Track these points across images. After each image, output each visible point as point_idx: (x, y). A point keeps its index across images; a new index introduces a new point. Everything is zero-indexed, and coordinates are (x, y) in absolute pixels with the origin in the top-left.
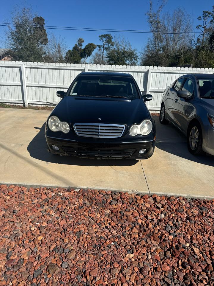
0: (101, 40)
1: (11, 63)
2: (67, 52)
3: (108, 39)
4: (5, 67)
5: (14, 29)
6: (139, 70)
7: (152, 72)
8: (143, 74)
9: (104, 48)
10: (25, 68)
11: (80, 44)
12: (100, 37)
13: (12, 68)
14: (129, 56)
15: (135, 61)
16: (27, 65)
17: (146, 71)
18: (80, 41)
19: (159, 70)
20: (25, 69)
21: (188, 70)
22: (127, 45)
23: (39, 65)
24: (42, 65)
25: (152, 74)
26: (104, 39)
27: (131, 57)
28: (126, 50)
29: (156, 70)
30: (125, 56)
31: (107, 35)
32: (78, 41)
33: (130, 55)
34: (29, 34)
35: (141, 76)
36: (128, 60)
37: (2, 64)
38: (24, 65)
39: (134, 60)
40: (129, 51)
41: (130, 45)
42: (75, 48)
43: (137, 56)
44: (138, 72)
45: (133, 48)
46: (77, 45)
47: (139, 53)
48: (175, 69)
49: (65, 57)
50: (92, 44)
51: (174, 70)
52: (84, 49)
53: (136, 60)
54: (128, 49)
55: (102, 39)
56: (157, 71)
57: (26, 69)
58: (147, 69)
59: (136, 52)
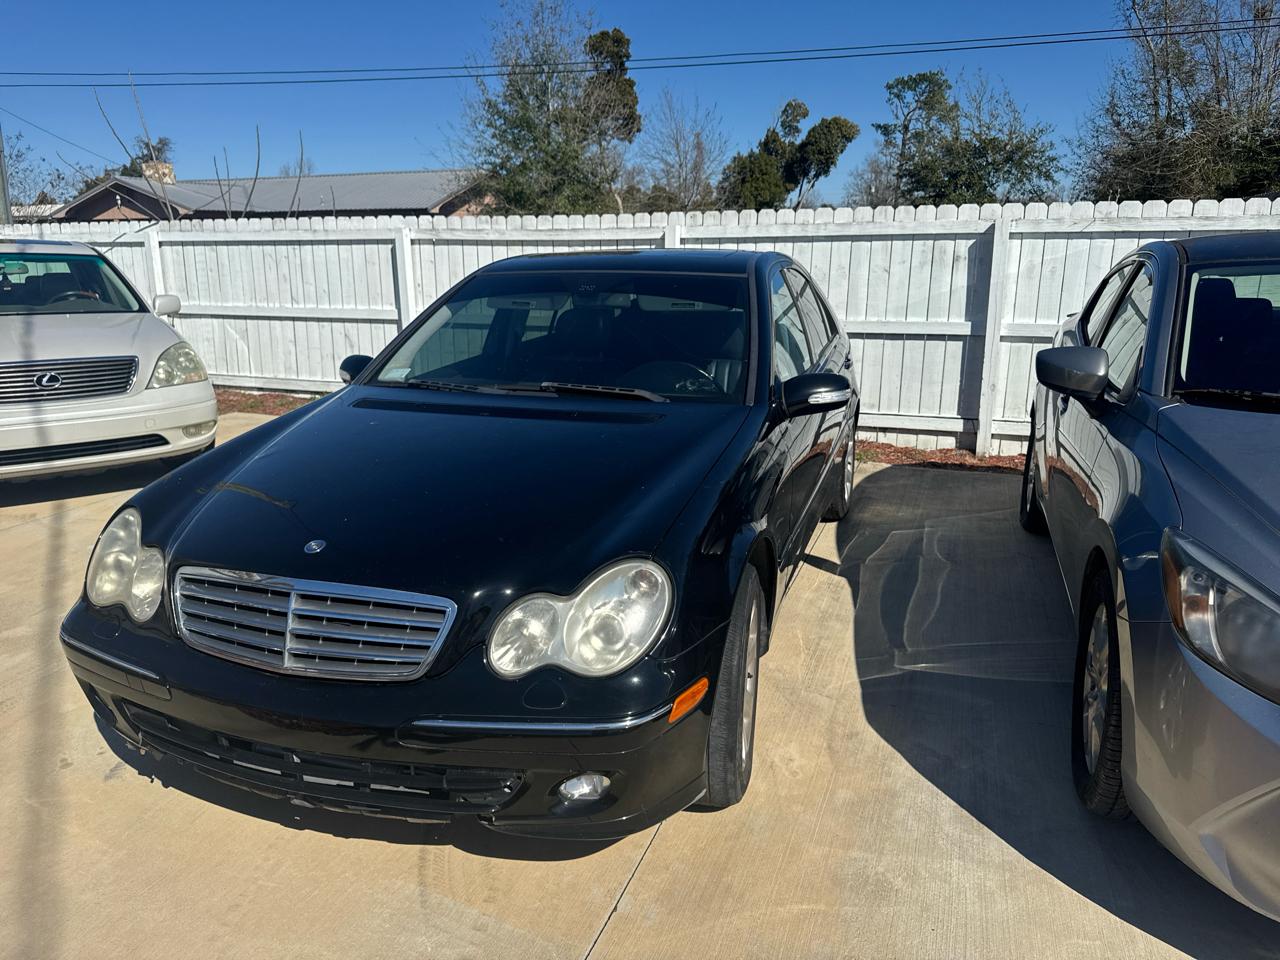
0: (896, 100)
1: (361, 227)
2: (729, 167)
3: (929, 89)
4: (338, 242)
5: (497, 87)
6: (943, 226)
7: (1012, 236)
8: (964, 246)
9: (909, 135)
10: (413, 242)
11: (791, 128)
12: (889, 87)
13: (363, 246)
14: (1008, 159)
16: (419, 230)
17: (982, 228)
18: (793, 113)
19: (1059, 220)
20: (413, 250)
21: (1241, 213)
22: (1002, 109)
23: (470, 227)
24: (480, 227)
25: (1017, 242)
26: (909, 96)
27: (1019, 165)
28: (993, 133)
29: (1038, 222)
30: (988, 164)
31: (923, 78)
32: (783, 112)
33: (1016, 157)
34: (554, 104)
35: (956, 259)
37: (315, 231)
38: (406, 231)
39: (1035, 180)
40: (1011, 139)
41: (1015, 111)
42: (769, 145)
43: (1052, 159)
44: (936, 237)
45: (1028, 125)
46: (779, 130)
47: (1066, 145)
48: (1155, 214)
50: (836, 120)
51: (1150, 219)
52: (803, 145)
53: (1048, 177)
54: (1006, 130)
55: (898, 96)
56: (1047, 228)
57: (417, 247)
58: (986, 220)
59: (1045, 139)
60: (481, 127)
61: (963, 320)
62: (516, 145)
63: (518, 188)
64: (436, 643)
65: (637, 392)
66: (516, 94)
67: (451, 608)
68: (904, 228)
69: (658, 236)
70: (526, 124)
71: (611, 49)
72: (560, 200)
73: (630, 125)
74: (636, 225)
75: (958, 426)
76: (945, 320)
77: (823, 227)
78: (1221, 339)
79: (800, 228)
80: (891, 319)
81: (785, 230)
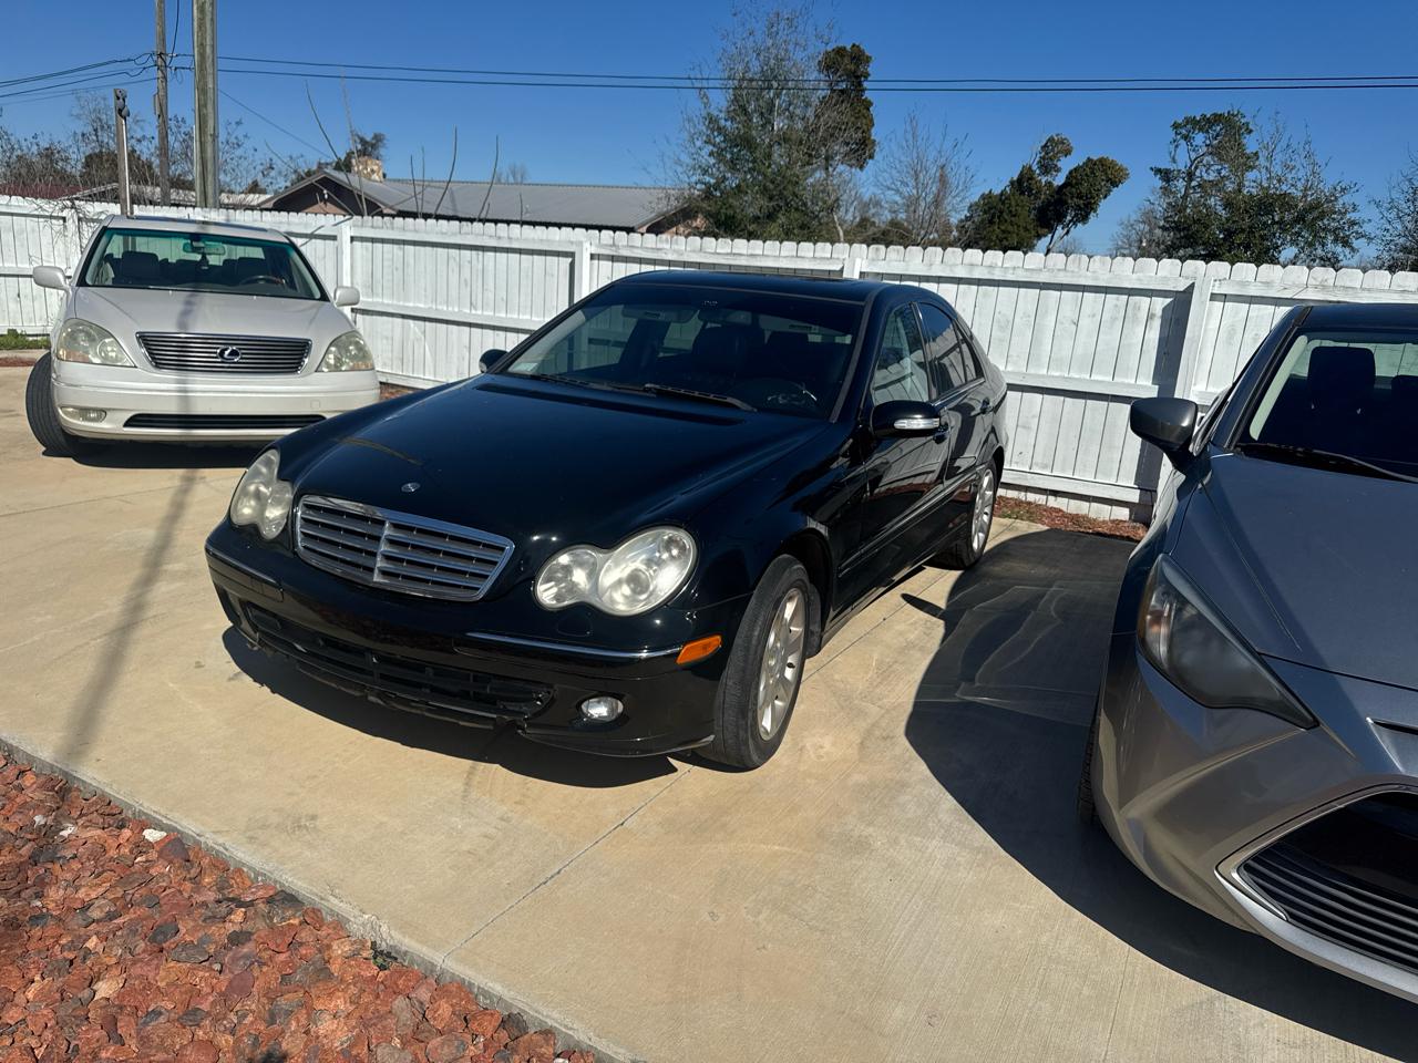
0: (1183, 142)
1: (545, 238)
2: (976, 204)
3: (1225, 131)
4: (520, 251)
5: (720, 101)
6: (1139, 280)
7: (1214, 297)
8: (1160, 304)
9: (1194, 183)
10: (592, 257)
11: (1047, 166)
12: (1176, 126)
13: (543, 257)
14: (1300, 219)
15: (1339, 249)
16: (600, 245)
17: (1181, 286)
18: (1053, 150)
19: (1268, 284)
20: (591, 265)
22: (1299, 161)
23: (649, 246)
24: (659, 246)
25: (1218, 305)
26: (1199, 138)
27: (1311, 226)
28: (1284, 187)
30: (1274, 223)
31: (1217, 118)
32: (1043, 147)
33: (1310, 217)
34: (779, 124)
35: (1150, 317)
36: (1294, 242)
37: (500, 238)
38: (587, 245)
39: (1330, 246)
40: (1305, 196)
41: (1314, 164)
42: (1023, 183)
43: (1353, 223)
44: (1131, 292)
45: (1328, 181)
46: (1035, 167)
47: (1373, 206)
48: (1377, 285)
49: (961, 227)
50: (1102, 161)
51: (1369, 290)
52: (1061, 188)
53: (1346, 243)
54: (1300, 186)
55: (1186, 138)
56: (1253, 291)
57: (596, 262)
58: (1187, 278)
59: (1346, 199)
60: (698, 143)
61: (1149, 383)
62: (733, 165)
63: (730, 212)
64: (494, 573)
65: (729, 400)
66: (740, 108)
67: (510, 547)
68: (1096, 279)
69: (838, 268)
70: (747, 142)
71: (848, 68)
72: (774, 228)
73: (862, 151)
74: (817, 255)
75: (1134, 496)
76: (1133, 381)
77: (1011, 271)
78: (1359, 411)
79: (986, 271)
80: (1074, 375)
81: (971, 271)
